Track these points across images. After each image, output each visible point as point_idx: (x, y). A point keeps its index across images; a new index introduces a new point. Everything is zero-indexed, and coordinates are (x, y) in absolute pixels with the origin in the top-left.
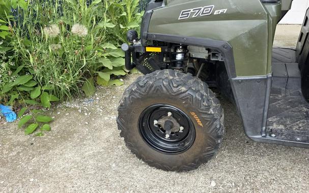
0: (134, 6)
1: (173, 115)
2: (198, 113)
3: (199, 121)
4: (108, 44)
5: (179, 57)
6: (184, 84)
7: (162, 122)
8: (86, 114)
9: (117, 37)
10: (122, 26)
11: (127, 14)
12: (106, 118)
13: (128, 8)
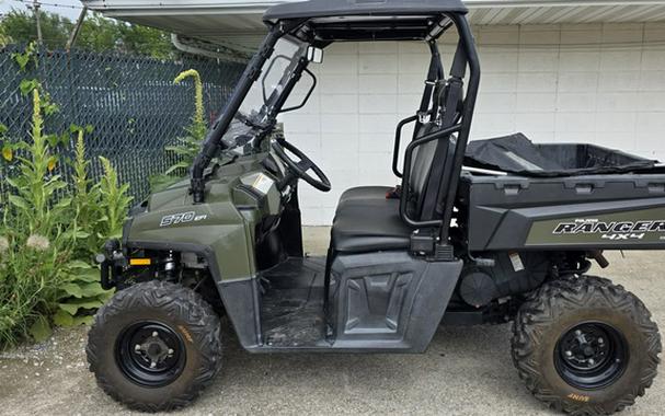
0: (122, 208)
1: (159, 336)
2: (187, 326)
3: (188, 336)
4: (77, 261)
5: (169, 266)
6: (170, 294)
7: (146, 346)
8: (36, 364)
9: (92, 253)
10: (100, 236)
11: (110, 218)
12: (68, 366)
13: (112, 210)
